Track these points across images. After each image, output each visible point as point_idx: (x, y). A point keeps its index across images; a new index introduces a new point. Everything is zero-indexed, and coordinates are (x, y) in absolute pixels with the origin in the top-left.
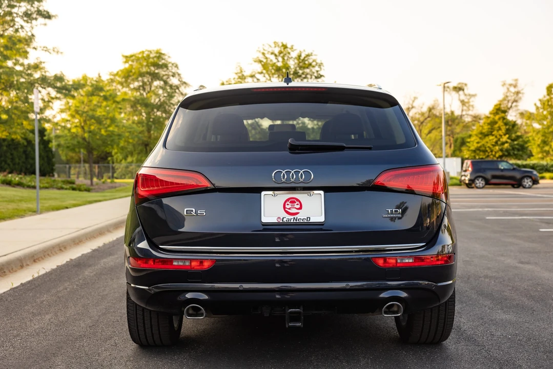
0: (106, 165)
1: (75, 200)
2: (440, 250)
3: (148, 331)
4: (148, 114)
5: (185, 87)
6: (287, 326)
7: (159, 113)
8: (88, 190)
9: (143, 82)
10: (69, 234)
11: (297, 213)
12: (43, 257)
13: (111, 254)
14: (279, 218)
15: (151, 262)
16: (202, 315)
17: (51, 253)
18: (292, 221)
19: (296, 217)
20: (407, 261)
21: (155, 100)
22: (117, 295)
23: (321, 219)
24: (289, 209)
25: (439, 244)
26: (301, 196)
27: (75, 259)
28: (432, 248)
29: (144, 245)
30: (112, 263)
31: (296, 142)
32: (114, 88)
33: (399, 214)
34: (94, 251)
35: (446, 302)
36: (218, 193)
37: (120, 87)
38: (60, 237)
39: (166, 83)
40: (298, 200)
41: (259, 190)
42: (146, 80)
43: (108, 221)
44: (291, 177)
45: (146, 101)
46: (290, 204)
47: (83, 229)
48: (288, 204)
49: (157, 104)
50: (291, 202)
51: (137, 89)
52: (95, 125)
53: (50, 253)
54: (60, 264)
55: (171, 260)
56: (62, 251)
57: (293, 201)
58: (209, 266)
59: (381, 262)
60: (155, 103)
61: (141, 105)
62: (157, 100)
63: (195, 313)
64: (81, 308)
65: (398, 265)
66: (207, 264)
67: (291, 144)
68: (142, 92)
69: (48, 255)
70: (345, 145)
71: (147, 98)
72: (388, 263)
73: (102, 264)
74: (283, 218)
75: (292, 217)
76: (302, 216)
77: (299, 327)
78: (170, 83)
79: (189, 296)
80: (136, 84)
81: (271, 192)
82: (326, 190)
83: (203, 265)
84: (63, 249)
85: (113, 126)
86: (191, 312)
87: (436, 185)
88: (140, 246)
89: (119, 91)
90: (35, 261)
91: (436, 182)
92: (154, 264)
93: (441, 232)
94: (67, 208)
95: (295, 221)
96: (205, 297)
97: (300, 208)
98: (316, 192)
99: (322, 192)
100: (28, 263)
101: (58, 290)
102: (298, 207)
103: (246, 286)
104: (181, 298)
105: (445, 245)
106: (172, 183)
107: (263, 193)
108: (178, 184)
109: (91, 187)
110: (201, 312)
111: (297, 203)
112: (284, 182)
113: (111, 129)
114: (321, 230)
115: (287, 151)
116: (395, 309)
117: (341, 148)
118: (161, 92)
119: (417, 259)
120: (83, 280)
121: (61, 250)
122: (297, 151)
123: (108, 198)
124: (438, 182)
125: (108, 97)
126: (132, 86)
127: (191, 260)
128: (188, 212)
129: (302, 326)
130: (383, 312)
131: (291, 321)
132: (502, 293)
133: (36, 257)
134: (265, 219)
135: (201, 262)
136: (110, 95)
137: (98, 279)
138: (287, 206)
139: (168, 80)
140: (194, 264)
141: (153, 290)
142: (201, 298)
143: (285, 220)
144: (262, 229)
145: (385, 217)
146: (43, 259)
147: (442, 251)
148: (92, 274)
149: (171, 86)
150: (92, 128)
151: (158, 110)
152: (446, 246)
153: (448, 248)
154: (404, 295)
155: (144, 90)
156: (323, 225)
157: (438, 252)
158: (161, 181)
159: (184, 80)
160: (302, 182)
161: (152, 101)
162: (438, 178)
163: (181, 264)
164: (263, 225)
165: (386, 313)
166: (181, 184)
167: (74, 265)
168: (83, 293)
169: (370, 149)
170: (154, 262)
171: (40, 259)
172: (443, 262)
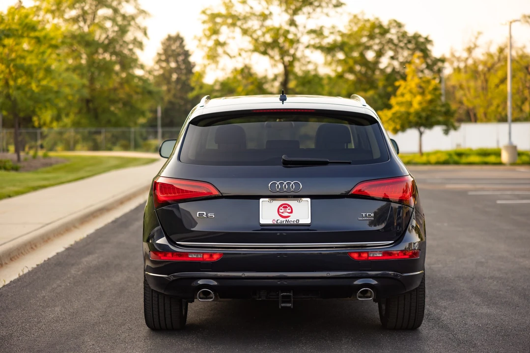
0: (31, 130)
1: (14, 186)
2: (407, 247)
3: (162, 315)
4: (90, 56)
5: (144, 18)
6: (280, 307)
7: (107, 56)
8: (16, 169)
9: (83, 9)
10: (35, 230)
11: (288, 217)
12: (18, 255)
13: (89, 254)
14: (274, 220)
15: (170, 255)
16: (211, 298)
17: (25, 251)
18: (284, 223)
19: (287, 219)
20: (378, 255)
21: (100, 36)
22: (113, 292)
23: (308, 221)
24: (282, 213)
25: (406, 241)
26: (293, 203)
27: (53, 257)
28: (400, 245)
29: (163, 241)
30: (95, 263)
31: (288, 158)
32: (40, 18)
33: (372, 217)
34: (67, 249)
35: (417, 289)
36: (224, 199)
37: (49, 16)
38: (28, 233)
39: (116, 11)
40: (289, 206)
41: (258, 197)
42: (87, 8)
43: (71, 214)
44: (284, 187)
45: (87, 38)
46: (283, 209)
47: (48, 224)
48: (281, 209)
49: (103, 42)
50: (284, 207)
51: (75, 20)
52: (24, 78)
53: (23, 252)
54: (39, 263)
55: (187, 254)
56: (34, 249)
57: (285, 206)
58: (217, 259)
59: (355, 256)
60: (101, 41)
61: (79, 43)
62: (104, 36)
63: (205, 297)
64: (85, 302)
65: (369, 258)
66: (216, 257)
67: (284, 160)
68: (82, 24)
69: (22, 253)
70: (328, 161)
71: (90, 34)
72: (362, 257)
73: (85, 263)
74: (277, 220)
75: (285, 219)
76: (292, 219)
77: (290, 307)
78: (122, 11)
79: (200, 282)
80: (74, 13)
81: (267, 199)
82: (312, 197)
83: (213, 258)
84: (33, 246)
85: (48, 79)
86: (201, 296)
87: (405, 191)
88: (158, 242)
89: (48, 22)
90: (11, 259)
91: (405, 189)
92: (172, 256)
93: (407, 231)
94: (9, 196)
95: (287, 223)
96: (215, 283)
97: (291, 212)
98: (304, 199)
99: (309, 200)
100: (7, 262)
101: (53, 287)
102: (290, 211)
103: (247, 274)
104: (194, 284)
105: (411, 243)
106: (187, 191)
107: (261, 200)
108: (192, 192)
109: (19, 165)
110: (211, 296)
111: (289, 208)
112: (278, 191)
113: (44, 83)
114: (308, 230)
115: (280, 165)
116: (369, 294)
117: (326, 163)
118: (108, 24)
119: (386, 253)
120: (73, 279)
121: (32, 248)
122: (289, 166)
123: (52, 182)
124: (407, 189)
125: (42, 39)
126: (67, 16)
127: (203, 253)
128: (200, 215)
129: (292, 307)
130: (358, 297)
131: (283, 302)
132: (498, 292)
133: (12, 256)
134: (262, 221)
135: (211, 255)
136: (45, 37)
137: (88, 278)
138: (280, 211)
139: (119, 7)
140: (206, 256)
141: (171, 277)
142: (212, 284)
143: (279, 222)
144: (260, 229)
145: (360, 220)
146: (18, 258)
147: (409, 248)
148: (79, 273)
149: (124, 17)
150: (19, 81)
151: (105, 51)
152: (413, 244)
153: (414, 246)
154: (374, 282)
155: (85, 21)
156: (309, 226)
157: (405, 248)
158: (178, 189)
159: (142, 8)
160: (292, 191)
161: (97, 38)
162: (407, 186)
163: (195, 256)
164: (261, 226)
165: (360, 297)
166: (195, 192)
167: (55, 264)
168: (79, 290)
169: (350, 163)
170: (172, 255)
171: (16, 257)
172: (408, 257)
